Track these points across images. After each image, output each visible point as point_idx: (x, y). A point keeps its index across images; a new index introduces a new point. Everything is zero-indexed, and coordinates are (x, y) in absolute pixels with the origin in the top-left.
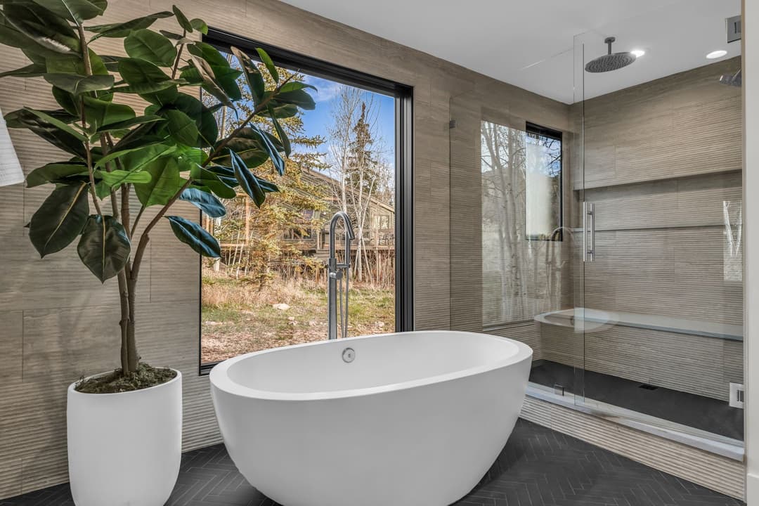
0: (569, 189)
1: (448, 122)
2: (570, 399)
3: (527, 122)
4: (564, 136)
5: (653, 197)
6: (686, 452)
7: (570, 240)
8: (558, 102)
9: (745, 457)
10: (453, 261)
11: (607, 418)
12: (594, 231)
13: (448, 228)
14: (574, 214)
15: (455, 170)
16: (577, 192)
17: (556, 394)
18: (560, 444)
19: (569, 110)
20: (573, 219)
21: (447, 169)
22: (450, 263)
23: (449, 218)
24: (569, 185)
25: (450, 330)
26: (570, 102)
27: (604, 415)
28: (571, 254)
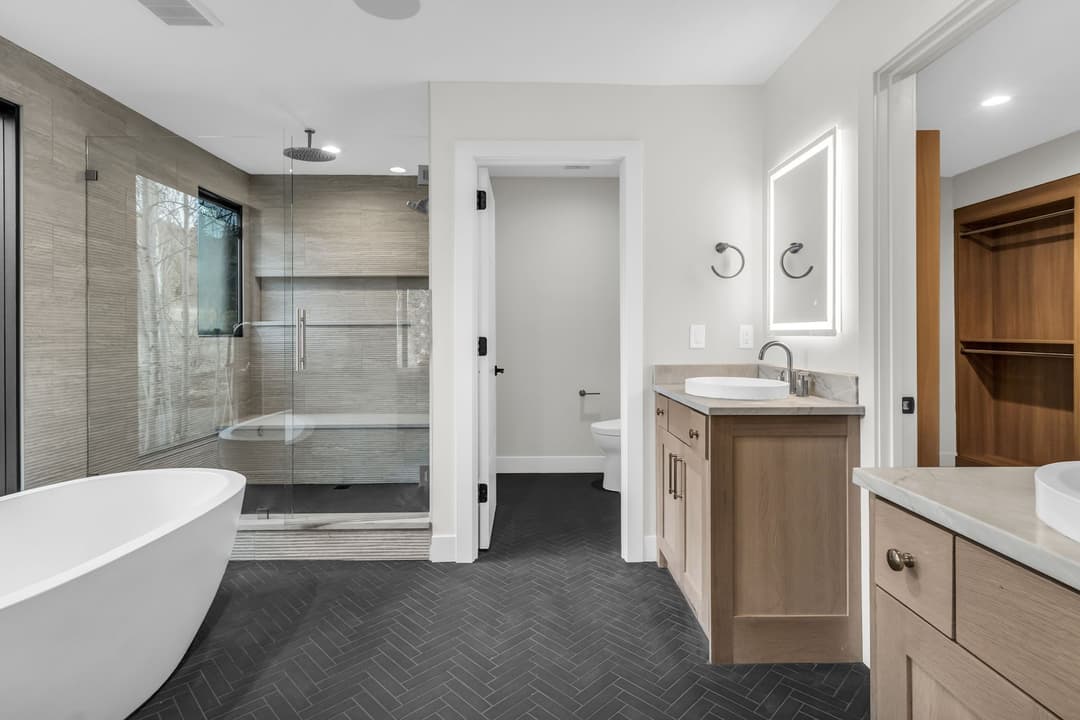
0: (250, 275)
1: (83, 169)
2: (278, 520)
3: (200, 188)
4: (244, 210)
5: (343, 293)
6: (389, 535)
7: (251, 335)
8: (238, 169)
9: (431, 524)
10: (91, 372)
11: (321, 528)
12: (305, 326)
13: (83, 325)
14: (256, 303)
15: (94, 241)
16: (260, 280)
17: (259, 519)
18: (269, 573)
19: (253, 181)
20: (256, 310)
21: (81, 239)
22: (87, 376)
23: (84, 310)
24: (252, 269)
25: (88, 475)
26: (251, 172)
27: (316, 526)
28: (252, 353)
